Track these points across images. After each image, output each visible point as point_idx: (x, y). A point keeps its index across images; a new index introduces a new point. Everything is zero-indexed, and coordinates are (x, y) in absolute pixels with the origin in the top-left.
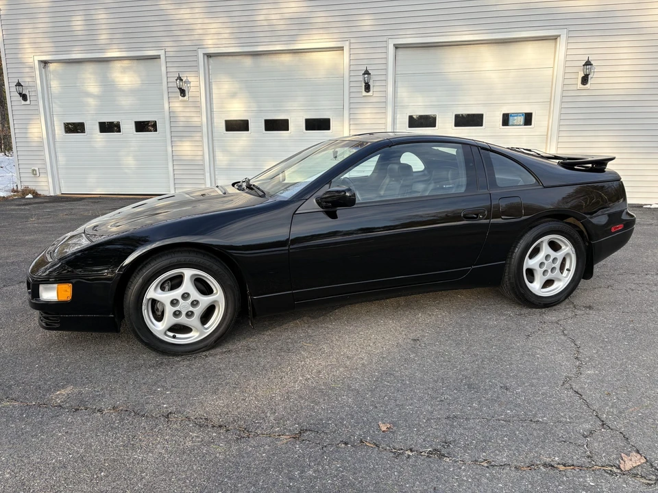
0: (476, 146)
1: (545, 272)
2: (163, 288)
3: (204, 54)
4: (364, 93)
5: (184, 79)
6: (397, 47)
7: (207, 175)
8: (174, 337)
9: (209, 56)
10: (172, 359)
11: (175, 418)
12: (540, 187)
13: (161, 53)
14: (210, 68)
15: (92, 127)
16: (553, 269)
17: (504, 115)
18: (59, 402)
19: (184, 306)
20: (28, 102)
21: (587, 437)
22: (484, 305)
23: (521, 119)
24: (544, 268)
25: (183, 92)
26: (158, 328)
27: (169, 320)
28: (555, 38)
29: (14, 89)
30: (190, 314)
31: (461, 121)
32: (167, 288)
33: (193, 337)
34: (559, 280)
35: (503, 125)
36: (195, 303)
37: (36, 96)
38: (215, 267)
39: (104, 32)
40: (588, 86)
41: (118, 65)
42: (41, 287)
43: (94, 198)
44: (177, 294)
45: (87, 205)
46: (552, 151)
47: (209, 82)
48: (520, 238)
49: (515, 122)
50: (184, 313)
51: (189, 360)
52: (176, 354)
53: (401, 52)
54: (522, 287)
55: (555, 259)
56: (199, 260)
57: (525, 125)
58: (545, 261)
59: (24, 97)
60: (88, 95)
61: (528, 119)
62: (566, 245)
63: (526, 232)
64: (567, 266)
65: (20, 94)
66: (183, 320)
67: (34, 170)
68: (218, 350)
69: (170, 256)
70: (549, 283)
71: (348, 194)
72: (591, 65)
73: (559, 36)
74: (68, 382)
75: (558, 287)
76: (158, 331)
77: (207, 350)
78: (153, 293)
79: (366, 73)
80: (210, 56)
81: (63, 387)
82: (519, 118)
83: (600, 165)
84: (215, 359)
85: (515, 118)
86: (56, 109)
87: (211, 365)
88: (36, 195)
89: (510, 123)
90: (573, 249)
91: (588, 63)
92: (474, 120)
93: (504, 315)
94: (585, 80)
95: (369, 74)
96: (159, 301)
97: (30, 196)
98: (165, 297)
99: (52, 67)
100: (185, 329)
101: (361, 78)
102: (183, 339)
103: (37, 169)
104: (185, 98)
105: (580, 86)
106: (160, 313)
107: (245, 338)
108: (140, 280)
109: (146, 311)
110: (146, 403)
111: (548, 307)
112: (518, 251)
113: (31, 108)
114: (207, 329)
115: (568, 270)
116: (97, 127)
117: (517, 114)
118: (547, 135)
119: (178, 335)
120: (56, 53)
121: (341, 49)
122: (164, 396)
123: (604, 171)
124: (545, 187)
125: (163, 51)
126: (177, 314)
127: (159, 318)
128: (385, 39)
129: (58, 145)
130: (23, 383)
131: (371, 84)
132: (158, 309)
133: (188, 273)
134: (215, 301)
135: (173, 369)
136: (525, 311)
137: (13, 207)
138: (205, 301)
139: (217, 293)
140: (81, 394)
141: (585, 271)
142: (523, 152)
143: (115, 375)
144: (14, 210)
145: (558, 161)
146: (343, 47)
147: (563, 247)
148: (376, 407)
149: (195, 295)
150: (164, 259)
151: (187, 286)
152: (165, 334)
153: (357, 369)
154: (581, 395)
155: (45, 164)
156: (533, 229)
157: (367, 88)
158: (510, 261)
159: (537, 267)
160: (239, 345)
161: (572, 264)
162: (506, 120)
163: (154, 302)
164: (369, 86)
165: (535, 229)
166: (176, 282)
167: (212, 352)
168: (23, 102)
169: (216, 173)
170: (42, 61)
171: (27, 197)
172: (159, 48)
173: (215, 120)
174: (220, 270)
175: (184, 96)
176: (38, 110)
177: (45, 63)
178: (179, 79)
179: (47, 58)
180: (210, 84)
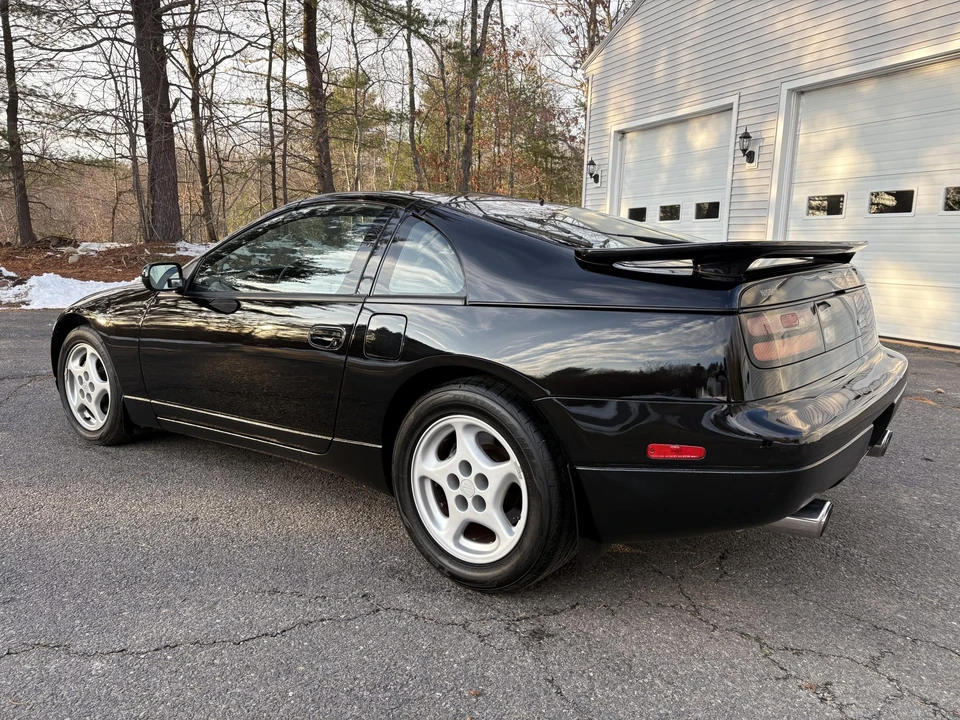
3: (790, 90)
5: (753, 136)
9: (801, 92)
13: (734, 99)
14: (801, 110)
15: (653, 213)
19: (85, 386)
20: (599, 185)
25: (750, 157)
37: (607, 176)
39: (682, 81)
41: (695, 124)
47: (797, 134)
59: (596, 179)
60: (662, 169)
65: (592, 175)
66: (85, 401)
80: (803, 93)
86: (626, 190)
99: (628, 136)
104: (753, 164)
113: (600, 191)
116: (658, 213)
120: (635, 118)
125: (737, 96)
168: (595, 185)
170: (619, 132)
172: (733, 93)
175: (752, 161)
176: (605, 193)
177: (623, 133)
178: (746, 136)
179: (623, 127)
180: (796, 137)
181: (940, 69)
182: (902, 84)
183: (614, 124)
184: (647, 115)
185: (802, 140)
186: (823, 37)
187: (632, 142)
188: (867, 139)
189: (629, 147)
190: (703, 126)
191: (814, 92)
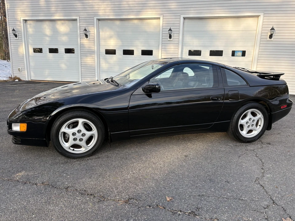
0: (219, 66)
1: (249, 126)
2: (69, 127)
3: (97, 19)
4: (169, 39)
5: (87, 30)
6: (184, 18)
7: (96, 74)
8: (73, 150)
9: (99, 20)
10: (72, 160)
11: (70, 189)
12: (248, 86)
13: (78, 18)
14: (99, 25)
15: (46, 50)
16: (252, 125)
17: (232, 51)
18: (18, 179)
19: (79, 136)
20: (17, 38)
21: (265, 208)
22: (219, 140)
23: (240, 54)
24: (248, 124)
25: (87, 36)
26: (66, 146)
27: (71, 142)
28: (258, 16)
29: (11, 32)
30: (81, 140)
31: (213, 53)
32: (71, 127)
33: (82, 150)
34: (255, 130)
35: (232, 56)
36: (84, 135)
37: (21, 35)
38: (94, 118)
39: (53, 7)
40: (272, 39)
41: (59, 22)
42: (13, 124)
43: (45, 82)
44: (75, 130)
45: (42, 85)
46: (254, 69)
47: (99, 32)
48: (238, 110)
49: (238, 55)
50: (78, 139)
51: (80, 161)
52: (74, 158)
53: (186, 21)
54: (237, 133)
55: (253, 121)
56: (86, 115)
57: (242, 56)
58: (249, 121)
59: (16, 36)
60: (47, 36)
61: (244, 53)
62: (259, 114)
63: (241, 107)
64: (259, 124)
65: (14, 34)
66: (78, 142)
67: (19, 69)
68: (94, 157)
69: (72, 113)
70: (250, 131)
71: (157, 87)
72: (274, 29)
73: (260, 16)
74: (23, 169)
75: (255, 133)
76: (66, 147)
77: (89, 157)
78: (64, 129)
79: (170, 30)
80: (100, 20)
81: (20, 172)
82: (240, 53)
83: (277, 77)
84: (92, 161)
85: (238, 53)
86: (30, 41)
87: (90, 164)
88: (20, 80)
89: (235, 55)
90: (263, 116)
91: (273, 29)
92: (219, 53)
93: (229, 145)
94: (271, 36)
95: (171, 30)
96: (67, 133)
97: (17, 80)
98: (70, 131)
99: (28, 22)
100: (79, 147)
101: (168, 32)
102: (78, 151)
103: (20, 68)
105: (268, 39)
106: (67, 139)
107: (107, 152)
108: (58, 123)
109: (60, 137)
110: (58, 182)
111: (249, 143)
112: (236, 116)
113: (18, 41)
114: (89, 147)
115: (260, 126)
116: (48, 51)
117: (239, 51)
118: (252, 61)
119: (75, 149)
120: (32, 16)
121: (159, 18)
122: (66, 178)
123: (279, 80)
124: (250, 86)
126: (75, 139)
127: (67, 141)
128: (179, 14)
129: (30, 58)
130: (2, 169)
131: (172, 35)
132: (66, 137)
133: (81, 121)
134: (93, 134)
135: (72, 165)
136: (238, 144)
137: (9, 85)
138: (88, 134)
139: (94, 130)
140: (28, 175)
141: (268, 126)
142: (241, 70)
143: (45, 167)
144: (9, 86)
145: (257, 74)
146: (160, 18)
147: (258, 115)
148: (165, 189)
149: (84, 131)
150: (70, 113)
151: (80, 127)
152: (69, 148)
153: (157, 169)
154: (264, 187)
155: (24, 66)
156: (244, 106)
157: (170, 37)
158: (233, 121)
159: (245, 124)
160: (103, 155)
161: (261, 123)
162: (233, 54)
163: (64, 133)
164: (171, 36)
165: (245, 106)
166: (75, 125)
167: (91, 157)
168: (15, 38)
169: (100, 73)
170: (24, 20)
171: (16, 81)
172: (77, 16)
173: (101, 49)
174: (96, 120)
175: (87, 38)
176: (22, 42)
177: (26, 21)
178: (85, 30)
179: (26, 18)
180: (99, 33)
181: (136, 22)
182: (126, 23)
183: (21, 17)
184: (38, 16)
185: (101, 33)
186: (105, 6)
187: (30, 24)
188: (119, 36)
189: (28, 26)
190: (62, 24)
191: (102, 21)
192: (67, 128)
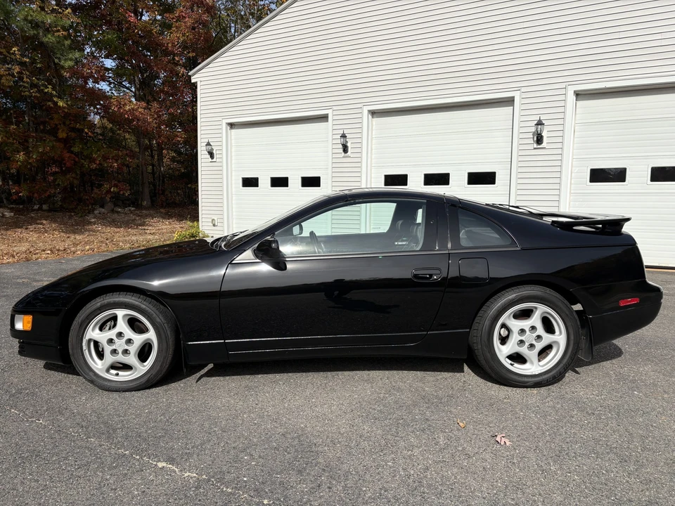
2: (101, 329)
8: (117, 375)
27: (108, 358)
30: (126, 353)
33: (132, 375)
36: (129, 341)
42: (19, 317)
44: (112, 334)
50: (120, 352)
66: (120, 358)
76: (99, 368)
78: (93, 333)
83: (613, 226)
96: (99, 342)
98: (102, 337)
102: (125, 376)
114: (144, 366)
126: (114, 353)
127: (101, 357)
134: (150, 340)
138: (139, 339)
149: (129, 334)
151: (121, 326)
152: (107, 372)
163: (96, 342)
166: (112, 323)
192: (97, 330)
